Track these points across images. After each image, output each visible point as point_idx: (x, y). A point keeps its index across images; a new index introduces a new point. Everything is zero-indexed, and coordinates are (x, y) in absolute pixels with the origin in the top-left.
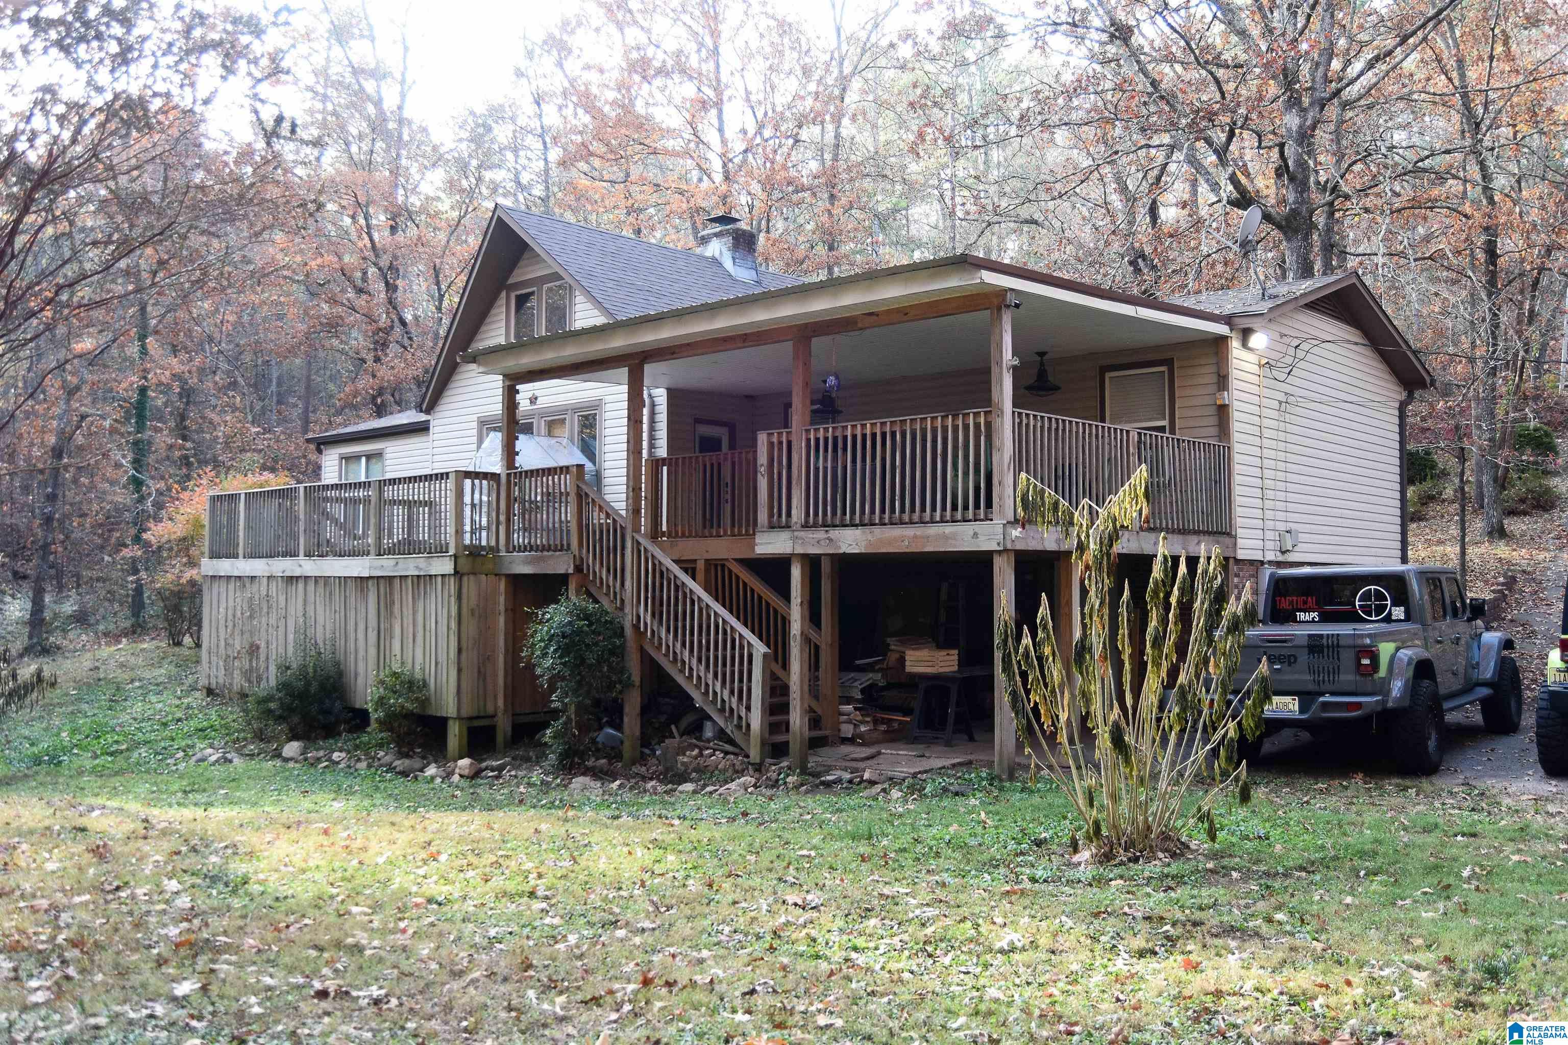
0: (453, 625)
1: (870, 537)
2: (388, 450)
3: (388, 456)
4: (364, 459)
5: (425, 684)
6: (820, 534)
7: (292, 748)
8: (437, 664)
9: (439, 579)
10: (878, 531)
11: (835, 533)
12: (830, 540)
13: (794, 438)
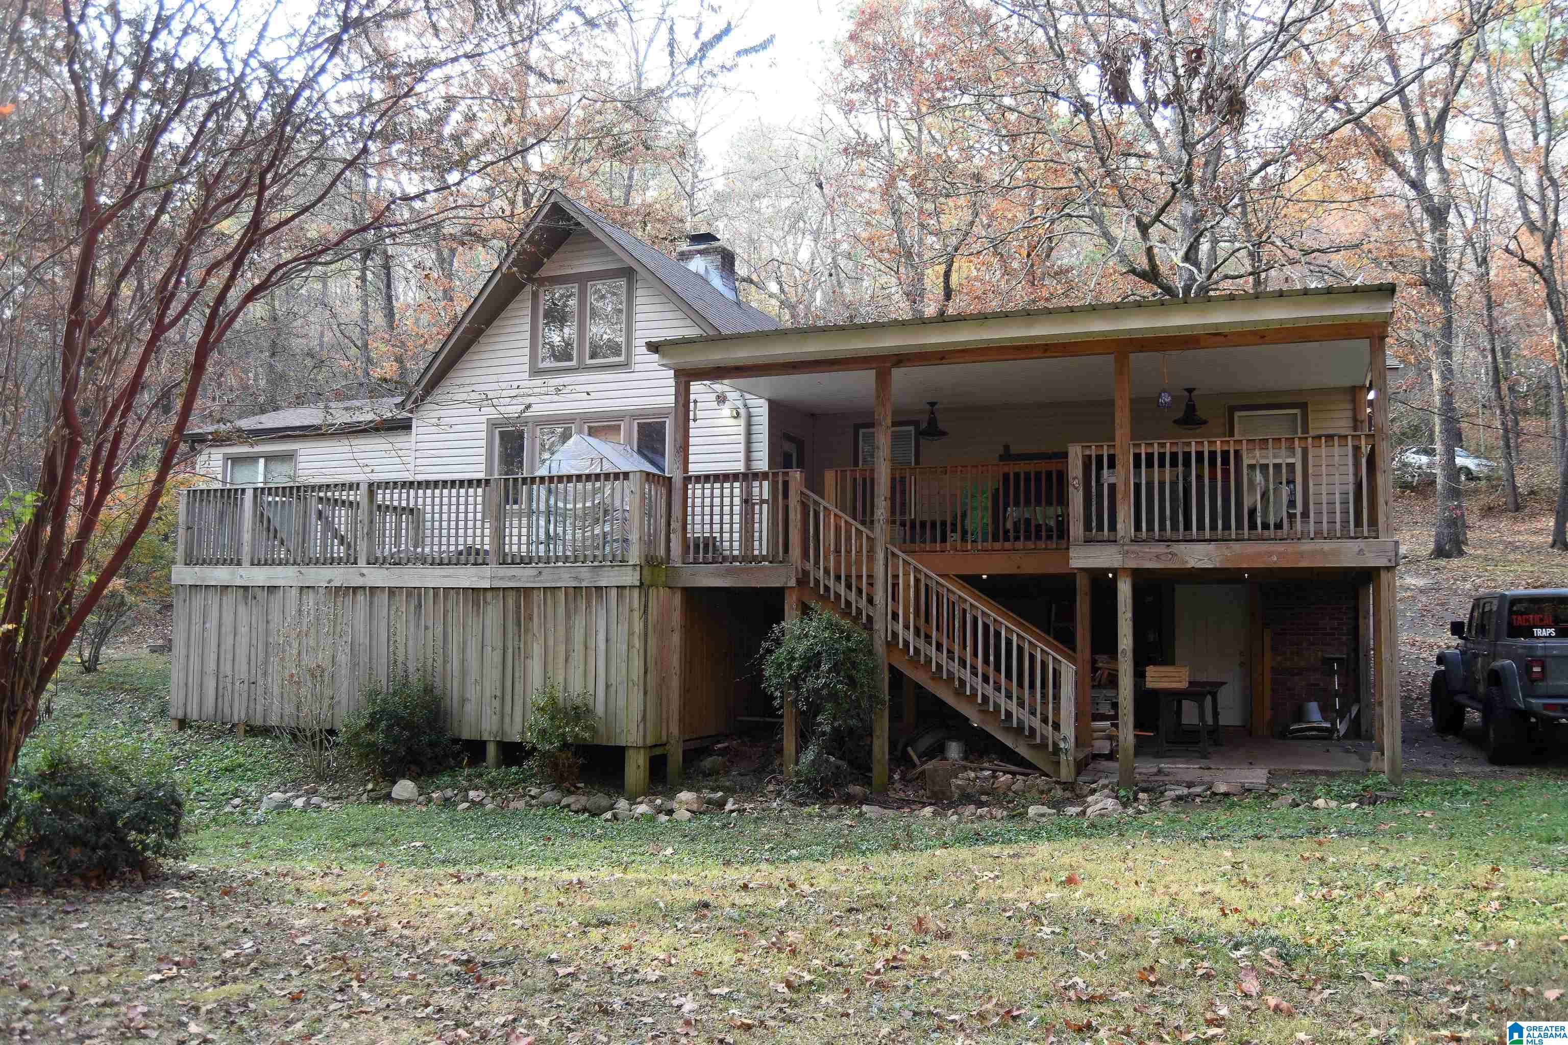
0: (637, 643)
1: (1227, 553)
2: (302, 452)
3: (301, 459)
4: (262, 461)
5: (589, 711)
6: (1161, 548)
7: (405, 788)
8: (608, 686)
9: (614, 592)
10: (1237, 547)
11: (1182, 548)
12: (1174, 555)
13: (1118, 452)
